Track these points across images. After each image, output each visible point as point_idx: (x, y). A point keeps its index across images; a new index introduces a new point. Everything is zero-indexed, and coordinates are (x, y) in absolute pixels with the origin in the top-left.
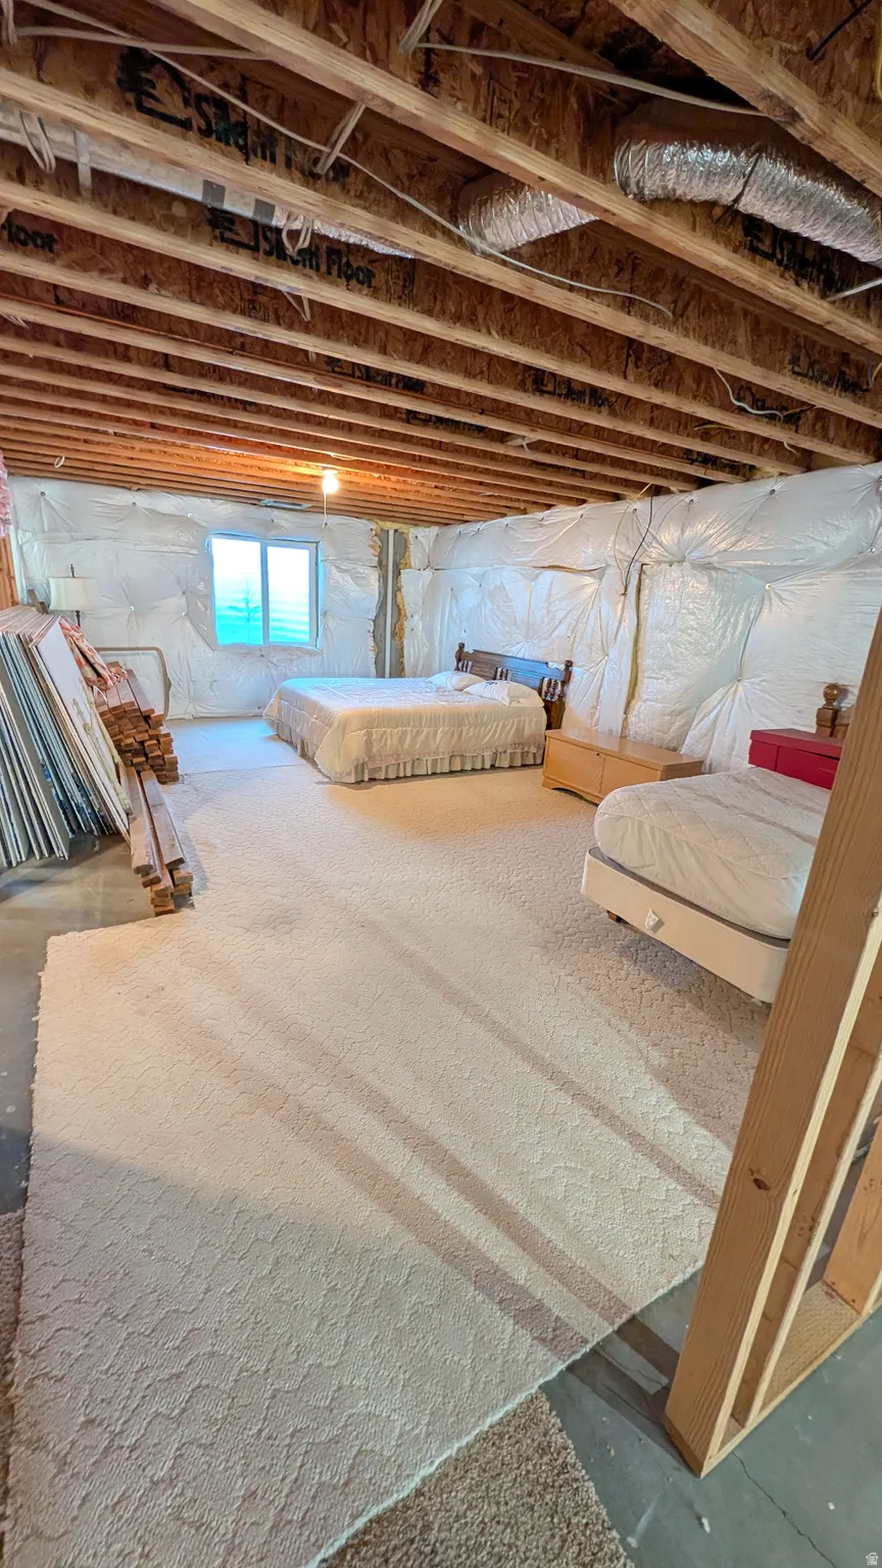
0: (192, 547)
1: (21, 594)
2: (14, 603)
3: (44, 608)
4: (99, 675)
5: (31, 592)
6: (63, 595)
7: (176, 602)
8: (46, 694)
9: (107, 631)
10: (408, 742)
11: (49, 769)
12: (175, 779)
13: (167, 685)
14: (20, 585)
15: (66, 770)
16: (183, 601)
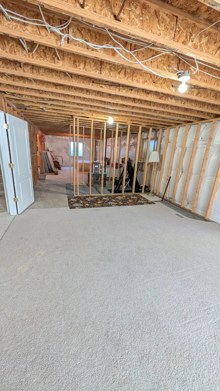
0: (66, 143)
1: (46, 149)
2: (45, 150)
3: (48, 151)
4: (53, 158)
5: (47, 149)
6: (51, 149)
7: (64, 150)
8: (48, 158)
9: (56, 154)
10: (87, 167)
11: (48, 165)
12: (60, 170)
13: (63, 161)
14: (46, 148)
15: (49, 165)
16: (65, 150)
